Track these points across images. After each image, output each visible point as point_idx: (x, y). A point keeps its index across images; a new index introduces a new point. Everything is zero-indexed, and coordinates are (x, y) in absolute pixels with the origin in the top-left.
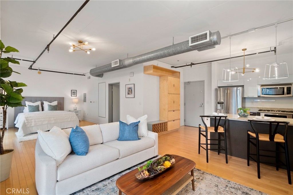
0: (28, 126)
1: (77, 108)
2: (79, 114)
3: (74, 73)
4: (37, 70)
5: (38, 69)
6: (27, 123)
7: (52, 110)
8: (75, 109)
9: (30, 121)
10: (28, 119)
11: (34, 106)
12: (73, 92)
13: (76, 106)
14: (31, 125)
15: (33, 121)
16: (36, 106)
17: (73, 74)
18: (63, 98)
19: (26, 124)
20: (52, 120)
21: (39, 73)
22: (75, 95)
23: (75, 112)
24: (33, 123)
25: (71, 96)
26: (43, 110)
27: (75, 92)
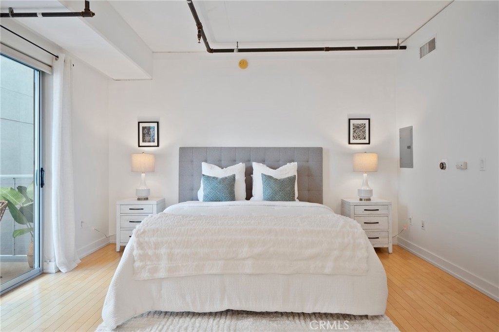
0: (145, 275)
1: (371, 191)
2: (383, 223)
3: (356, 46)
4: (232, 51)
6: (144, 257)
7: (272, 199)
8: (364, 196)
9: (150, 252)
10: (147, 239)
11: (217, 178)
12: (357, 127)
13: (367, 184)
14: (155, 270)
15: (163, 251)
16: (226, 178)
17: (352, 49)
18: (320, 150)
19: (138, 264)
20: (244, 259)
21: (243, 64)
22: (365, 138)
23: (365, 210)
24: (164, 264)
25: (349, 143)
26: (249, 196)
27: (365, 124)
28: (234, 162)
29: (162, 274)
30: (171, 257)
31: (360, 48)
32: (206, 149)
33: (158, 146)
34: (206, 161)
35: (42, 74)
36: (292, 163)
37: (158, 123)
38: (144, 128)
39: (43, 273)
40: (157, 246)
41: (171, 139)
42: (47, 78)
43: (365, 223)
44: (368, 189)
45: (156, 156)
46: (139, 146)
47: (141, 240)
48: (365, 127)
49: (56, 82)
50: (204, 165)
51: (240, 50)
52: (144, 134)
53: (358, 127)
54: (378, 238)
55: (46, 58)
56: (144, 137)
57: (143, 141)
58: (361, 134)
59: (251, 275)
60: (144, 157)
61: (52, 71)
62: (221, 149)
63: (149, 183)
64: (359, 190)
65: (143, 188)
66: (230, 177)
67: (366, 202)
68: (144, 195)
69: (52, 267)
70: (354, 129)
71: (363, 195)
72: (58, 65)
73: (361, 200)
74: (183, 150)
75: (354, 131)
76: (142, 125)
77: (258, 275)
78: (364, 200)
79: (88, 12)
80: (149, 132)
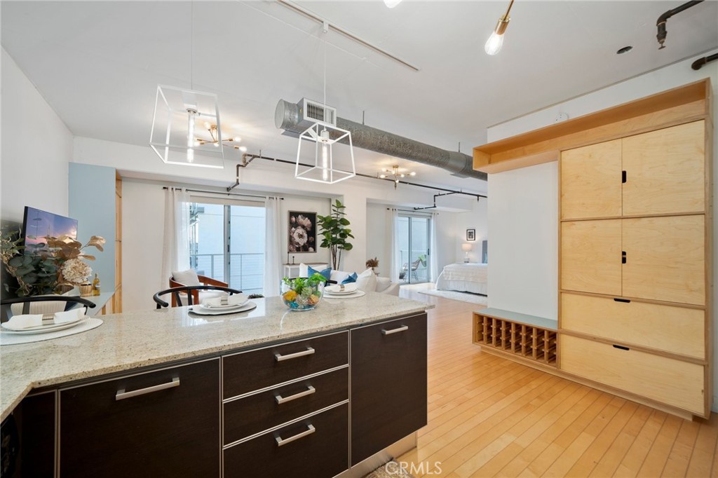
24: (450, 276)
29: (450, 279)
30: (452, 274)
33: (475, 240)
35: (429, 220)
37: (474, 230)
39: (429, 282)
40: (449, 271)
41: (479, 237)
45: (472, 244)
46: (467, 240)
49: (432, 221)
55: (429, 215)
56: (469, 236)
57: (469, 238)
60: (467, 244)
61: (431, 218)
63: (472, 256)
65: (466, 257)
68: (467, 260)
69: (432, 280)
72: (433, 215)
74: (484, 242)
76: (468, 231)
77: (474, 282)
79: (435, 207)
80: (471, 234)
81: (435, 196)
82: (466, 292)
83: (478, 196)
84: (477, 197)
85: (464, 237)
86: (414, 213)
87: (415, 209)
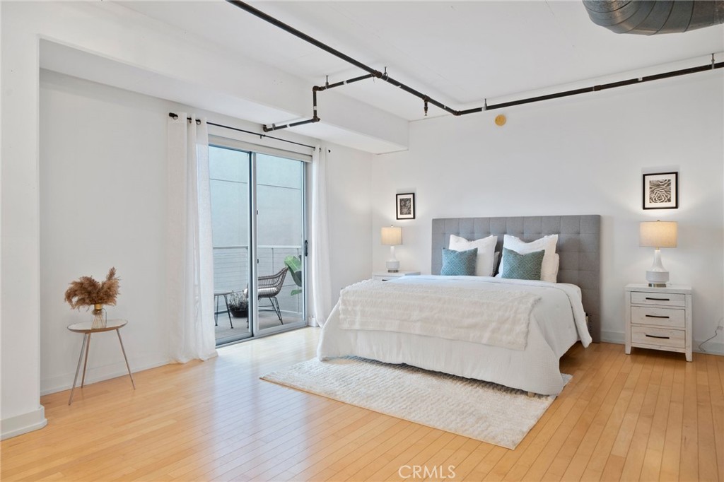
0: (346, 326)
1: (666, 275)
2: (677, 318)
3: (640, 77)
4: (479, 110)
5: (482, 105)
8: (654, 280)
9: (350, 308)
10: (348, 298)
13: (659, 263)
14: (352, 323)
15: (358, 308)
16: (465, 252)
17: (635, 81)
18: (597, 220)
20: (415, 321)
21: (500, 121)
22: (669, 200)
23: (647, 298)
24: (358, 318)
25: (644, 208)
26: (496, 272)
27: (669, 180)
28: (488, 234)
29: (357, 326)
30: (363, 313)
31: (645, 79)
32: (458, 221)
33: (414, 218)
34: (458, 234)
35: (306, 165)
36: (553, 236)
37: (414, 194)
38: (401, 200)
39: (308, 325)
40: (354, 303)
42: (309, 166)
43: (647, 316)
44: (661, 271)
46: (397, 219)
47: (345, 298)
48: (669, 185)
49: (314, 168)
50: (452, 238)
51: (488, 108)
52: (401, 206)
53: (658, 185)
54: (668, 338)
55: (307, 151)
56: (401, 209)
57: (401, 213)
58: (663, 194)
59: (420, 335)
61: (312, 160)
62: (473, 220)
64: (647, 272)
65: (392, 260)
66: (470, 251)
67: (656, 288)
68: (394, 267)
69: (314, 322)
70: (651, 188)
71: (652, 279)
73: (650, 285)
74: (436, 222)
75: (652, 192)
76: (399, 197)
77: (425, 336)
78: (654, 286)
79: (316, 119)
80: (406, 204)
81: (316, 89)
82: (404, 366)
83: (427, 99)
84: (422, 101)
85: (390, 211)
86: (264, 141)
87: (265, 128)
